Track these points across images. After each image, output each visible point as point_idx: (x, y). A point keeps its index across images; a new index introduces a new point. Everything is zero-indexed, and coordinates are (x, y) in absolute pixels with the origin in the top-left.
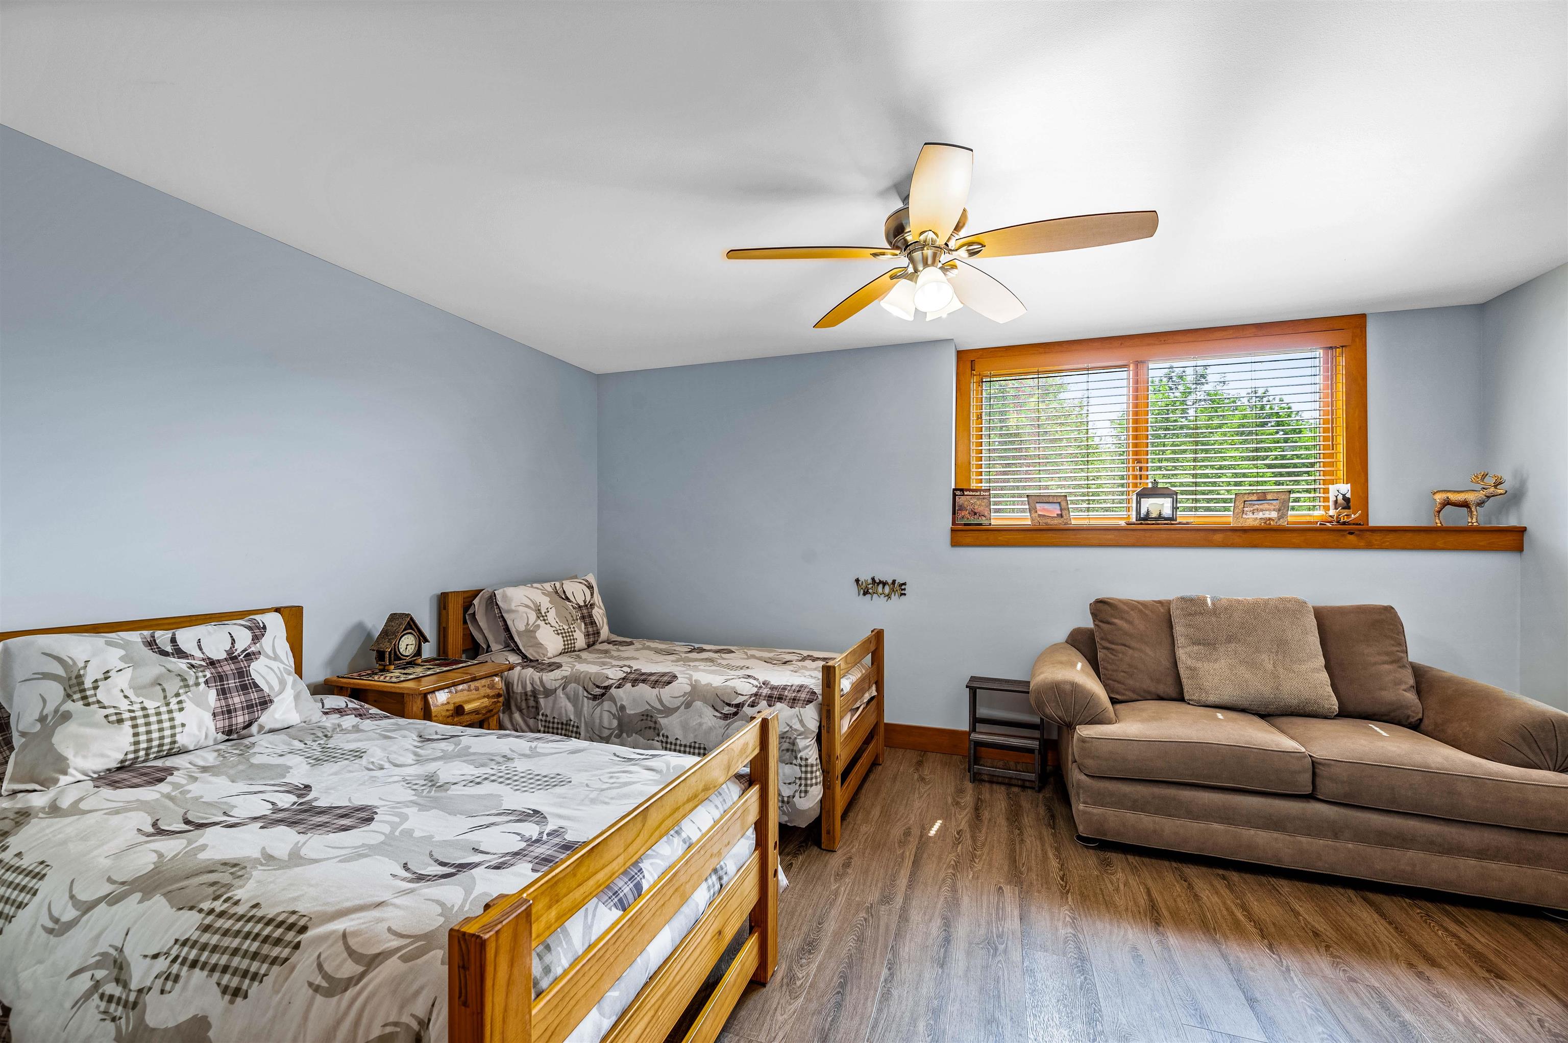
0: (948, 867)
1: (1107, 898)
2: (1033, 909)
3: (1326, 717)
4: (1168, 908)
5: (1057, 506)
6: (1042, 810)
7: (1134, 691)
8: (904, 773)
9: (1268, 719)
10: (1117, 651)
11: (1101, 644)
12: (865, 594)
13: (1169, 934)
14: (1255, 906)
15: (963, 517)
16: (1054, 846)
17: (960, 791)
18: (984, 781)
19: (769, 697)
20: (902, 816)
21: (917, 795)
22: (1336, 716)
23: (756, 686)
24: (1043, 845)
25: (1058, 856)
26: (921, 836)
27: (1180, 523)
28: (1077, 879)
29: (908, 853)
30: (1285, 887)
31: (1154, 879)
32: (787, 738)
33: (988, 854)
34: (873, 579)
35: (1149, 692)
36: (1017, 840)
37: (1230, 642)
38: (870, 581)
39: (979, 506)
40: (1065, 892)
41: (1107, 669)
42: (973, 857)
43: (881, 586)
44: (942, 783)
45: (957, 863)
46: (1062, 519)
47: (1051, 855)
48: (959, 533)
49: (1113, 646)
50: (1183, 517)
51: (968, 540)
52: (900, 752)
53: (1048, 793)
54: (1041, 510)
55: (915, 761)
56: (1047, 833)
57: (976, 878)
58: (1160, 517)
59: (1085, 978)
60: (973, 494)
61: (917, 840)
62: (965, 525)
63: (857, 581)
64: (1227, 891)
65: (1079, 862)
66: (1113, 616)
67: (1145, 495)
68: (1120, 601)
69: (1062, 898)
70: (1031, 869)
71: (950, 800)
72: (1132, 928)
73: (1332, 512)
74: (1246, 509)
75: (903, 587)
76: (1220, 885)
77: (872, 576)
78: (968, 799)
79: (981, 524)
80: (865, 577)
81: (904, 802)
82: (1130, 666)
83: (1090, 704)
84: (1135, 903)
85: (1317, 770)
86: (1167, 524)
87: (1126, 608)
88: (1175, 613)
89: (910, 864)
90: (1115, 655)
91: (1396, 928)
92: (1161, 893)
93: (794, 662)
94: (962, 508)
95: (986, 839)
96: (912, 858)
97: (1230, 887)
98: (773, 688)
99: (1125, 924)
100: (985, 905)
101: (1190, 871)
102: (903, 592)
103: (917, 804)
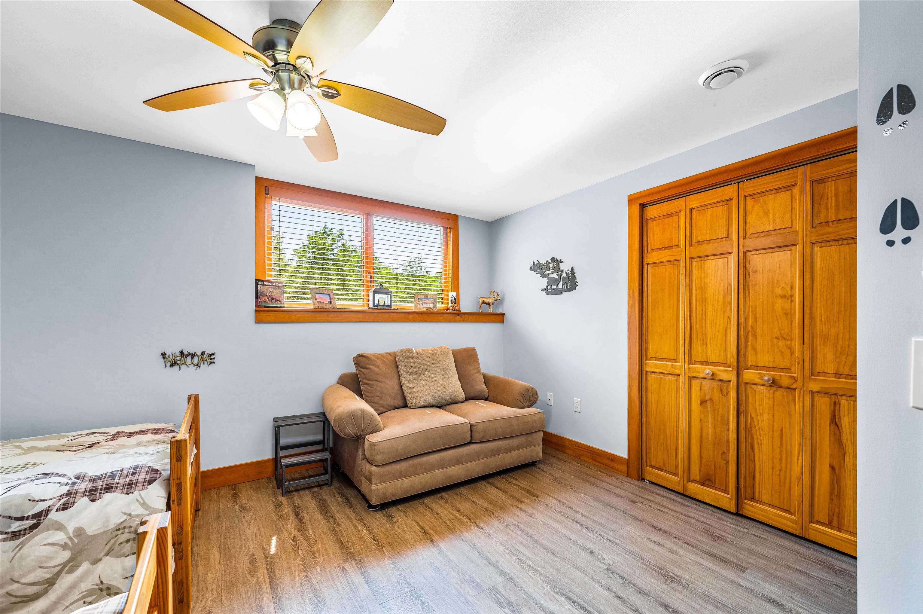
0: (300, 572)
1: (402, 539)
2: (370, 571)
3: (461, 402)
4: (431, 528)
5: (328, 296)
6: (339, 497)
7: (383, 407)
8: (225, 509)
9: (442, 407)
10: (373, 385)
11: (363, 382)
12: (172, 365)
13: (440, 544)
14: (460, 507)
15: (263, 301)
16: (358, 519)
17: (279, 506)
18: (292, 491)
19: (90, 491)
20: (241, 548)
21: (245, 524)
22: (465, 400)
23: (67, 484)
24: (352, 522)
25: (364, 525)
26: (266, 557)
27: (394, 309)
28: (382, 536)
29: (262, 578)
30: (464, 490)
31: (416, 514)
32: (124, 528)
33: (322, 546)
34: (181, 352)
35: (391, 406)
36: (335, 526)
37: (425, 372)
38: (178, 354)
39: (275, 293)
40: (380, 547)
41: (368, 397)
42: (313, 553)
43: (189, 358)
44: (262, 506)
45: (304, 565)
46: (331, 305)
47: (360, 527)
48: (262, 313)
49: (370, 382)
50: (394, 305)
51: (269, 318)
52: (213, 493)
53: (336, 484)
54: (319, 299)
55: (229, 496)
56: (349, 512)
57: (323, 569)
58: (385, 305)
59: (421, 601)
60: (271, 284)
61: (264, 562)
62: (265, 307)
63: (164, 355)
64: (447, 504)
65: (377, 523)
66: (368, 364)
67: (377, 292)
68: (371, 354)
69: (381, 553)
70: (354, 543)
71: (274, 517)
72: (423, 550)
73: (450, 305)
74: (419, 302)
75: (212, 357)
76: (442, 502)
77: (181, 349)
78: (287, 509)
79: (277, 307)
80: (173, 350)
81: (237, 534)
82: (381, 392)
83: (372, 420)
84: (416, 534)
85: (472, 429)
86: (388, 309)
87: (374, 358)
88: (399, 359)
89: (268, 586)
90: (372, 388)
91: (504, 492)
92: (423, 521)
93: (103, 443)
94: (262, 294)
95: (315, 535)
96: (267, 580)
97: (447, 502)
98: (93, 480)
99: (419, 550)
100: (340, 588)
101: (428, 501)
102: (212, 361)
103: (249, 532)
